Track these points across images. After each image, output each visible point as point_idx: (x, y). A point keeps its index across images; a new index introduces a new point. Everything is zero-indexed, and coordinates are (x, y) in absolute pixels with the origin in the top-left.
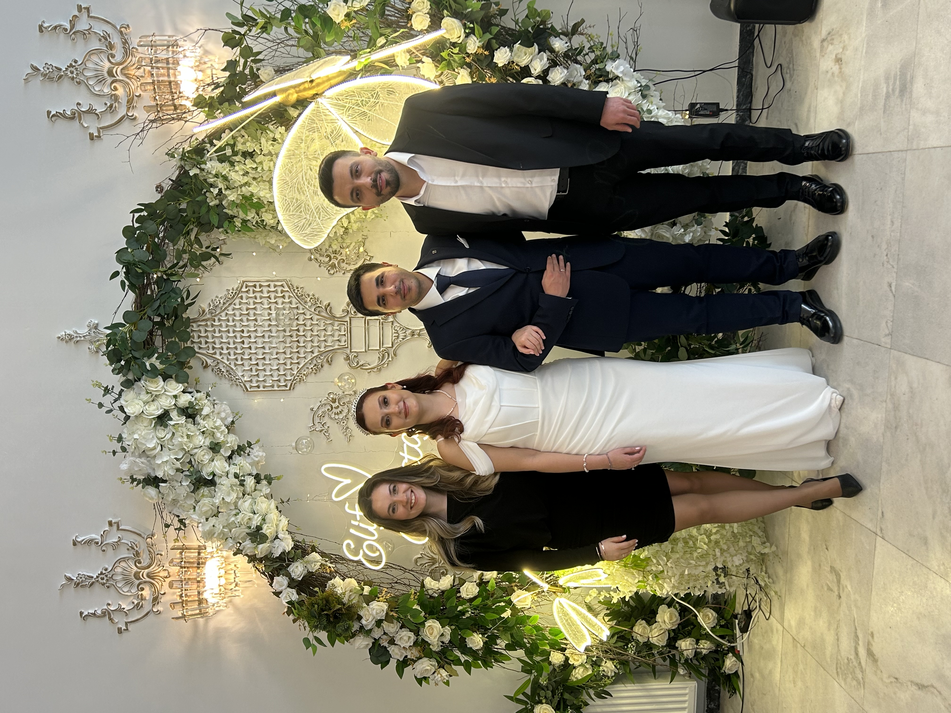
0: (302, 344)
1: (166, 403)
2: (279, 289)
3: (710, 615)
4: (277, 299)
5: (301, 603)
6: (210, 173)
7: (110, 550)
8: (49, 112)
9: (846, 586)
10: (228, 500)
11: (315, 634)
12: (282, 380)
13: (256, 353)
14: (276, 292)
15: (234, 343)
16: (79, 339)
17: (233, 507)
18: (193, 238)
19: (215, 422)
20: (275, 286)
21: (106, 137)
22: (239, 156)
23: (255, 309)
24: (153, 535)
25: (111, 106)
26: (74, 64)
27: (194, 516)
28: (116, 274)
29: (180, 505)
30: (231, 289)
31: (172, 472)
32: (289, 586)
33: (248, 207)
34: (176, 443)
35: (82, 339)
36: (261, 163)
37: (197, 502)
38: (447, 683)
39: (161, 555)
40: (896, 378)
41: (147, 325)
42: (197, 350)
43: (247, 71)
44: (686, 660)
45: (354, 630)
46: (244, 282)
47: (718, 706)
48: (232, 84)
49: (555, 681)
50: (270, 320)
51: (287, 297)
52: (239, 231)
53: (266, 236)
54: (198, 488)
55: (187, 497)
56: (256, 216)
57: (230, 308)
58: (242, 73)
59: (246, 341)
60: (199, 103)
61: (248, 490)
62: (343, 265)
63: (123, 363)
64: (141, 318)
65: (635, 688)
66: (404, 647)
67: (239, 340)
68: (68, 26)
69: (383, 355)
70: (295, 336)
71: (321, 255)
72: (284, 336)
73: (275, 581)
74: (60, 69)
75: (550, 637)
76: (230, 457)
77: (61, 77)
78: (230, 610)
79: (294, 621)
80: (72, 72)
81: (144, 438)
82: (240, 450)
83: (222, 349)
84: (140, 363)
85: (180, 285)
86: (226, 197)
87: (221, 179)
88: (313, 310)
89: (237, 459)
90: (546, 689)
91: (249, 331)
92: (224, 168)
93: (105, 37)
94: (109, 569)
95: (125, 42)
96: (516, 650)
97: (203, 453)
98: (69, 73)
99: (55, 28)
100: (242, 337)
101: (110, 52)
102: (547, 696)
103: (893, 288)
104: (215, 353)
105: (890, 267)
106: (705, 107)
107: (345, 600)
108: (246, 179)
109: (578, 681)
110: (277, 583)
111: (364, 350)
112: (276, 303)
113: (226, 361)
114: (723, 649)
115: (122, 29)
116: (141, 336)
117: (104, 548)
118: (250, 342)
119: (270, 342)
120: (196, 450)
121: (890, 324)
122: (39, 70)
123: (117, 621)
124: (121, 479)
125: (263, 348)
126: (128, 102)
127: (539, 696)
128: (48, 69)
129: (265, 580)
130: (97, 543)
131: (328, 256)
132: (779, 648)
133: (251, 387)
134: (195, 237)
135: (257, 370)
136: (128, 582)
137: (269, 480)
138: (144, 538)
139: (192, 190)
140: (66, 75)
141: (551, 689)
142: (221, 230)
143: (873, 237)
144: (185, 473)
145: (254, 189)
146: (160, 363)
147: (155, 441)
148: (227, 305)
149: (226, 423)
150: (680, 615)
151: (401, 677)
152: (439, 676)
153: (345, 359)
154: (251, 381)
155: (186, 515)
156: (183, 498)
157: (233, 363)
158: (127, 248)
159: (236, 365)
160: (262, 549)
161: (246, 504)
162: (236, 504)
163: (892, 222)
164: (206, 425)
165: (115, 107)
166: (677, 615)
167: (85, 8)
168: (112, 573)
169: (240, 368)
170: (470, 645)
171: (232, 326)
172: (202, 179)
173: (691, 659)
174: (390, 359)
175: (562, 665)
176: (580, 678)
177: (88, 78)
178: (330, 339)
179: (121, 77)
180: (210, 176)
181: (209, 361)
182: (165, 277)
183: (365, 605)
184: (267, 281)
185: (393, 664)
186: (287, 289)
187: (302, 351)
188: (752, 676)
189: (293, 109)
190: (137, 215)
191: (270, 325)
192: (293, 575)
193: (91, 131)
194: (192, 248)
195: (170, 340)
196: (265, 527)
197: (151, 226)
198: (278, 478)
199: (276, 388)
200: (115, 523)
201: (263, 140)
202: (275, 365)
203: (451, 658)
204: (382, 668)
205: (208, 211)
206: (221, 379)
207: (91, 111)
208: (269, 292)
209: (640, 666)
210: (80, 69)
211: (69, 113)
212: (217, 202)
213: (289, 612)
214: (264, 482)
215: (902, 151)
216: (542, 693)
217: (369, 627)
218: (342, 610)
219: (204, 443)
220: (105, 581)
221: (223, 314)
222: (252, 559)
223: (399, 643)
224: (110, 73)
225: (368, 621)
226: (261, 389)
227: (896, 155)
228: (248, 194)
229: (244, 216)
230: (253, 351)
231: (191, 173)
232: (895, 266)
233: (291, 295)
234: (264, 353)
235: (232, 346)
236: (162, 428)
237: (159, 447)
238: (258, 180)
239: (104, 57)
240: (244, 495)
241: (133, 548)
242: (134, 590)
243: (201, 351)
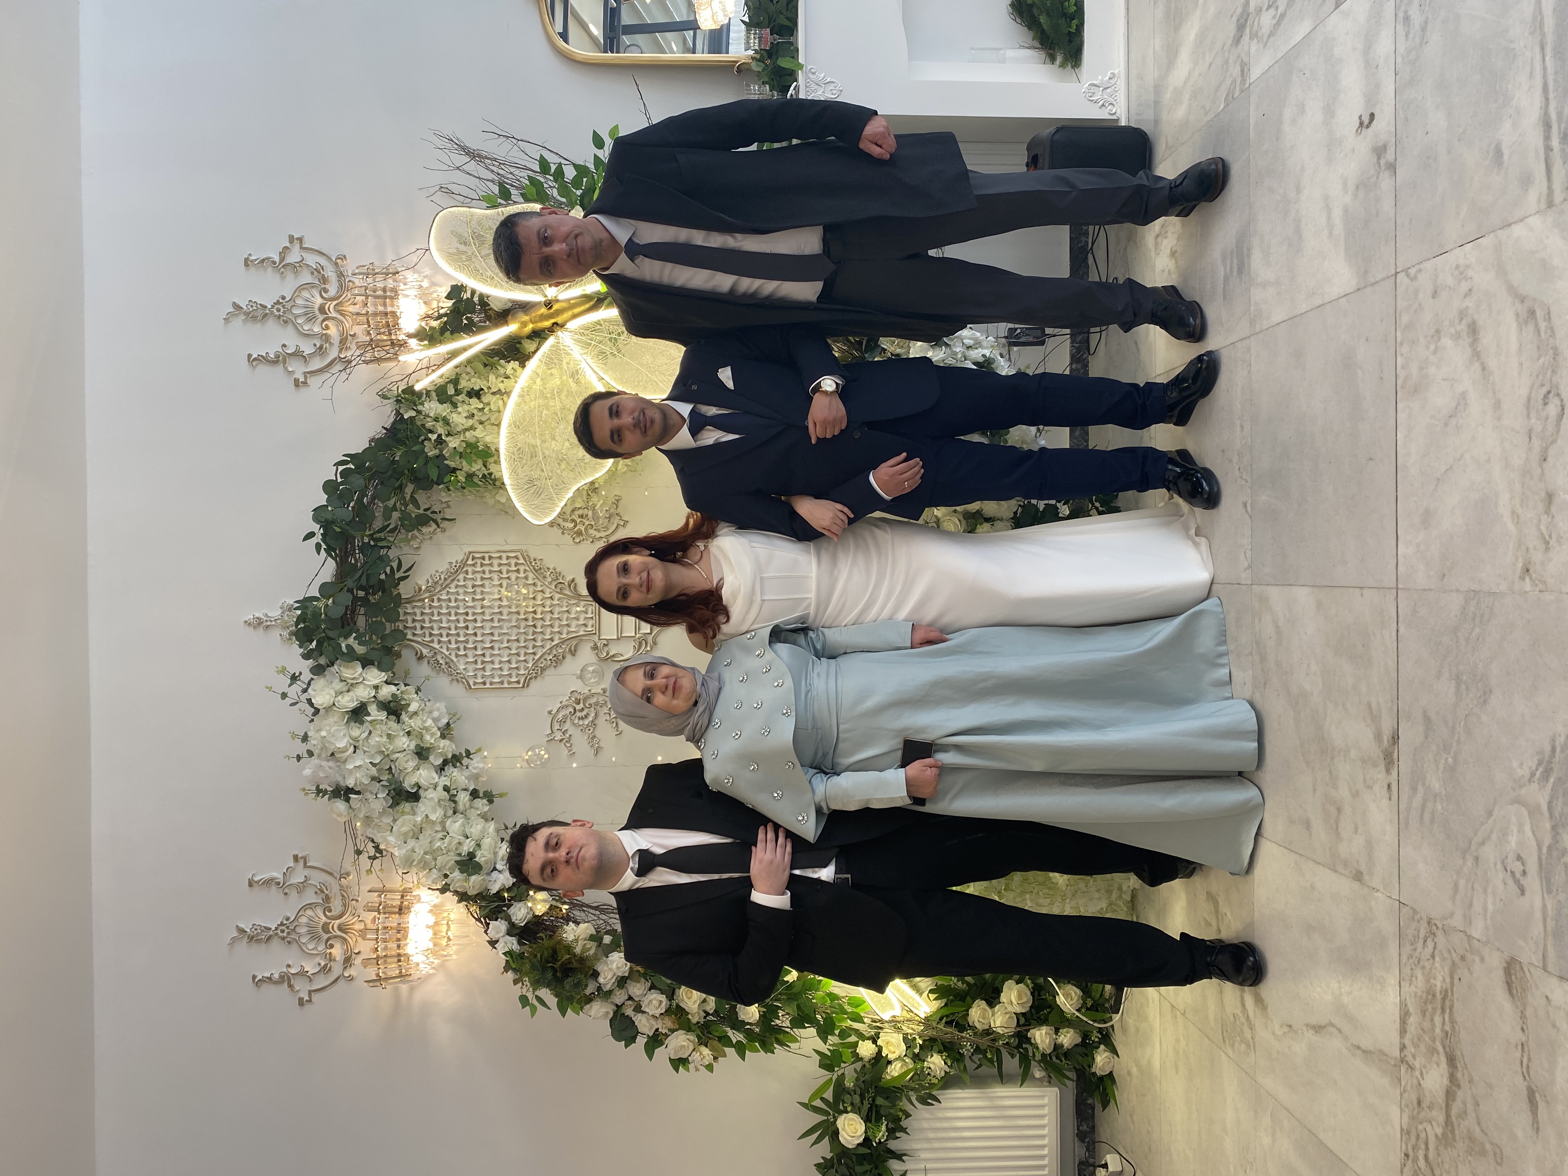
0: (539, 630)
1: (363, 693)
2: (513, 561)
3: (1073, 994)
4: (510, 574)
5: (521, 956)
6: (429, 417)
7: (293, 894)
8: (250, 356)
9: (1226, 914)
10: (433, 817)
11: (538, 993)
12: (514, 674)
13: (482, 641)
14: (509, 565)
15: (456, 628)
16: (269, 623)
17: (439, 828)
18: (408, 497)
19: (425, 721)
20: (508, 558)
21: (314, 381)
22: (463, 395)
23: (482, 586)
24: (348, 874)
25: (321, 347)
26: (281, 301)
27: (391, 839)
28: (311, 535)
29: (376, 825)
30: (454, 561)
31: (366, 781)
32: (509, 933)
33: (474, 458)
34: (372, 744)
35: (273, 623)
36: (489, 404)
37: (395, 821)
38: (710, 1068)
39: (357, 901)
40: (1260, 621)
41: (346, 599)
42: (409, 636)
43: (476, 299)
44: (1043, 1055)
45: (588, 991)
46: (470, 553)
47: (1093, 1128)
48: (458, 313)
49: (863, 1082)
50: (500, 599)
51: (522, 572)
52: (464, 488)
53: (496, 494)
54: (398, 804)
55: (382, 814)
56: (483, 468)
57: (453, 585)
58: (470, 301)
59: (471, 625)
60: (420, 335)
61: (461, 807)
62: (592, 532)
63: (314, 643)
64: (340, 591)
65: (975, 1095)
66: (653, 1016)
67: (462, 625)
68: (277, 259)
69: (640, 644)
70: (531, 619)
71: (565, 520)
72: (518, 620)
73: (490, 926)
74: (266, 307)
75: (849, 1009)
76: (441, 769)
77: (265, 315)
78: (440, 977)
79: (516, 982)
80: (278, 310)
81: (333, 736)
82: (455, 760)
83: (441, 635)
84: (334, 645)
85: (392, 554)
86: (448, 446)
87: (441, 423)
88: (553, 587)
89: (449, 769)
90: (852, 1093)
91: (474, 614)
92: (443, 410)
93: (318, 271)
94: (292, 919)
95: (341, 275)
96: (806, 1028)
97: (406, 759)
98: (275, 311)
99: (263, 261)
100: (465, 621)
101: (324, 286)
102: (855, 1102)
103: (1249, 508)
104: (432, 641)
105: (1244, 482)
106: (1028, 332)
107: (578, 950)
108: (470, 422)
109: (894, 1079)
110: (493, 929)
111: (615, 637)
112: (508, 578)
113: (445, 651)
114: (1093, 1041)
115: (338, 261)
116: (339, 612)
117: (286, 891)
118: (475, 628)
119: (500, 627)
120: (398, 755)
121: (1249, 553)
122: (242, 308)
123: (297, 988)
124: (304, 790)
125: (492, 634)
126: (340, 343)
127: (844, 1102)
128: (252, 306)
129: (480, 928)
130: (278, 884)
131: (573, 521)
132: (1157, 1024)
133: (475, 683)
134: (411, 496)
135: (483, 662)
136: (314, 936)
137: (490, 797)
138: (336, 878)
139: (407, 439)
140: (272, 313)
141: (858, 1092)
142: (441, 486)
143: (1223, 451)
144: (382, 783)
145: (479, 433)
146: (359, 644)
147: (346, 740)
148: (449, 581)
149: (440, 725)
150: (1032, 993)
151: (651, 1058)
152: (698, 1054)
153: (591, 648)
154: (475, 676)
155: (382, 836)
156: (377, 815)
157: (453, 654)
158: (326, 506)
159: (457, 656)
160: (474, 883)
161: (455, 826)
162: (443, 823)
163: (1242, 427)
164: (413, 724)
165: (326, 348)
166: (1029, 993)
167: (297, 239)
168: (296, 923)
169: (462, 660)
170: (742, 1017)
171: (453, 607)
172: (419, 423)
173: (1050, 1054)
174: (649, 649)
175: (873, 1058)
176: (896, 1074)
177: (297, 316)
178: (574, 623)
179: (334, 314)
180: (429, 419)
181: (425, 651)
182: (372, 543)
183: (605, 958)
184: (499, 552)
185: (641, 1041)
186: (522, 561)
187: (540, 637)
188: (1129, 1073)
189: (529, 341)
190: (341, 468)
191: (500, 607)
192: (514, 919)
193: (296, 376)
194: (406, 508)
195: (374, 619)
196: (479, 854)
197: (358, 481)
198: (501, 795)
199: (506, 685)
200: (301, 858)
201: (492, 377)
202: (506, 655)
203: (717, 1034)
204: (626, 1046)
205: (426, 463)
206: (438, 674)
207: (297, 354)
208: (500, 565)
209: (980, 1066)
210: (288, 306)
211: (272, 356)
212: (437, 452)
213: (506, 969)
214: (485, 801)
215: (1245, 338)
216: (847, 1098)
217: (607, 988)
218: (573, 963)
219: (408, 746)
220: (285, 934)
221: (445, 592)
222: (463, 897)
223: (647, 1010)
224: (322, 310)
225: (606, 979)
226: (488, 686)
227: (1239, 344)
228: (473, 440)
229: (469, 467)
230: (479, 638)
231: (406, 417)
232: (1249, 480)
233: (528, 569)
234: (492, 641)
235: (453, 632)
236: (357, 724)
237: (352, 749)
238: (486, 423)
239: (316, 293)
240: (455, 813)
241: (322, 892)
242: (321, 947)
243: (415, 638)
